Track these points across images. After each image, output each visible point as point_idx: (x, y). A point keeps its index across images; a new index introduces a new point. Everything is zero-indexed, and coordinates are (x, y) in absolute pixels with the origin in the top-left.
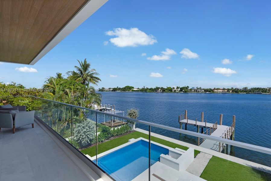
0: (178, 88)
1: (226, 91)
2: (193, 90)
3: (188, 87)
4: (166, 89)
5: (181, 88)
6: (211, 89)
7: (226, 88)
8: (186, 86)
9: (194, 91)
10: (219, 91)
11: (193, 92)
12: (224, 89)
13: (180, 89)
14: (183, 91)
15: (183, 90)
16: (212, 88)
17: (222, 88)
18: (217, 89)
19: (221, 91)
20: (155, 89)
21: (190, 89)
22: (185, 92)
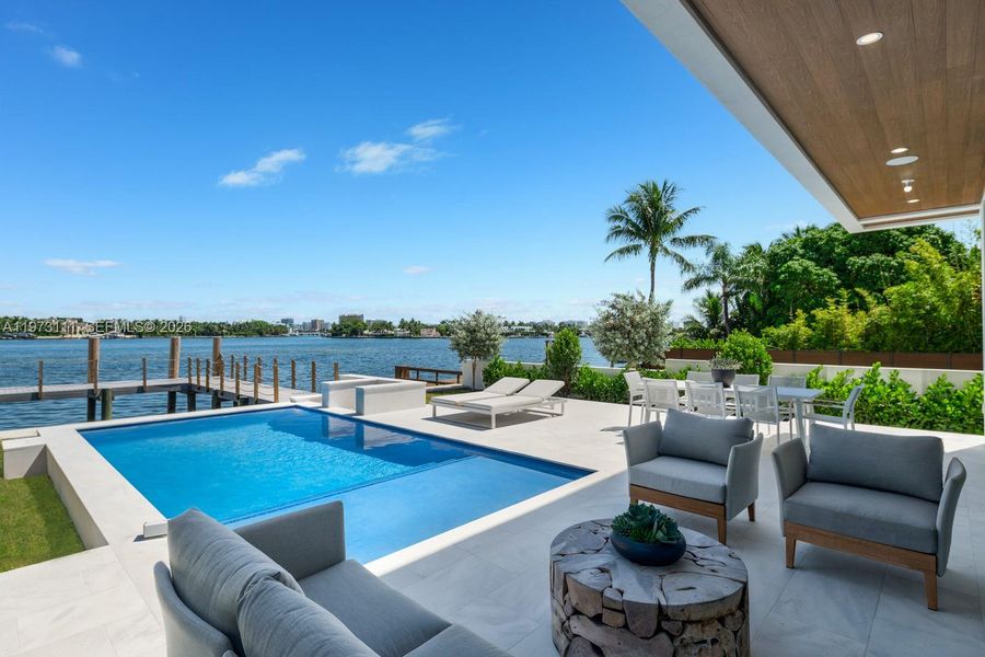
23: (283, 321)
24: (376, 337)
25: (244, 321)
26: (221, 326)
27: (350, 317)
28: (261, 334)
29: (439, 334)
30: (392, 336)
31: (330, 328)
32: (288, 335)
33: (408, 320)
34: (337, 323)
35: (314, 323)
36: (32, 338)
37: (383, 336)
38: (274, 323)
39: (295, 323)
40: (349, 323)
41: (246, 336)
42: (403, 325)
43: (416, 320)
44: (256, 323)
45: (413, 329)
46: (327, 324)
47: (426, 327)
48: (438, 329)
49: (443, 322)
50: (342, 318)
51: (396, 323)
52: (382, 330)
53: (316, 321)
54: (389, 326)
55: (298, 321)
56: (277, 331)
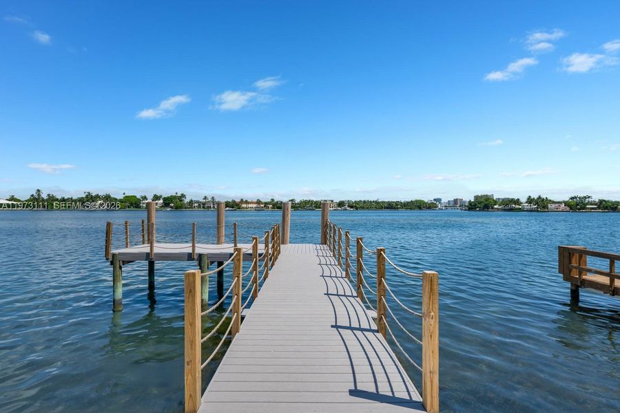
0: (156, 198)
1: (263, 206)
2: (196, 205)
3: (183, 196)
4: (121, 201)
5: (165, 199)
6: (234, 202)
7: (263, 201)
8: (179, 195)
9: (199, 206)
10: (250, 206)
11: (196, 208)
12: (259, 202)
13: (161, 201)
14: (171, 207)
15: (172, 205)
16: (238, 200)
17: (255, 201)
18: (247, 202)
19: (255, 206)
20: (81, 200)
21: (190, 203)
22: (177, 208)
23: (435, 200)
24: (505, 210)
25: (410, 200)
26: (397, 203)
27: (482, 197)
28: (420, 208)
29: (568, 209)
30: (520, 210)
31: (467, 204)
32: (437, 209)
33: (535, 196)
34: (472, 200)
35: (456, 201)
36: (314, 210)
37: (512, 210)
38: (429, 202)
39: (442, 201)
40: (482, 200)
41: (411, 209)
42: (530, 200)
43: (544, 197)
44: (416, 201)
45: (540, 205)
46: (465, 202)
47: (554, 202)
48: (566, 203)
49: (572, 198)
50: (476, 197)
51: (523, 200)
52: (510, 206)
53: (457, 199)
54: (517, 202)
55: (445, 200)
56: (430, 206)
